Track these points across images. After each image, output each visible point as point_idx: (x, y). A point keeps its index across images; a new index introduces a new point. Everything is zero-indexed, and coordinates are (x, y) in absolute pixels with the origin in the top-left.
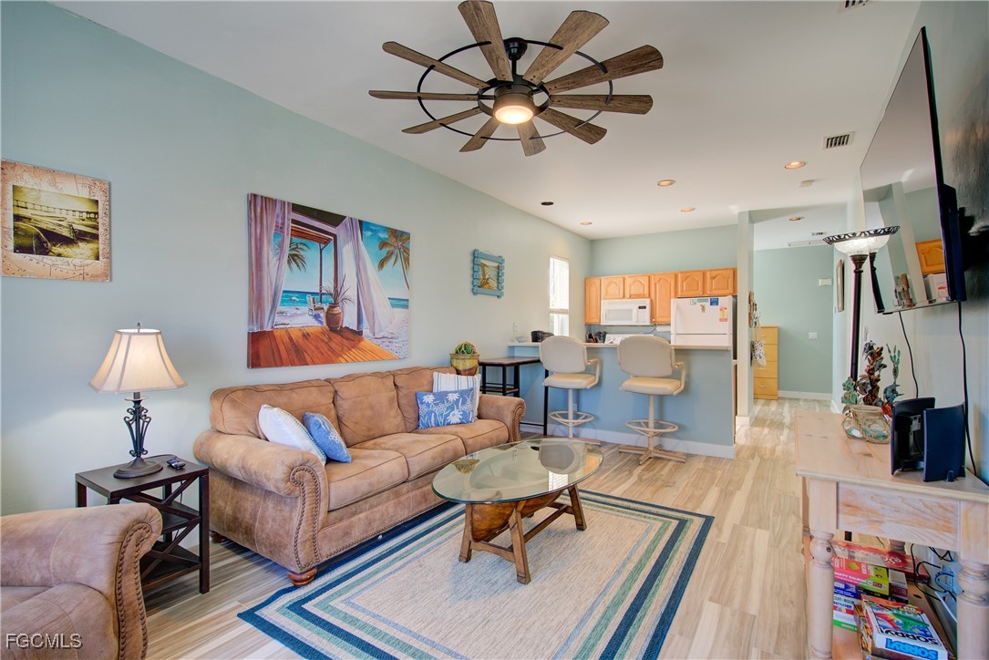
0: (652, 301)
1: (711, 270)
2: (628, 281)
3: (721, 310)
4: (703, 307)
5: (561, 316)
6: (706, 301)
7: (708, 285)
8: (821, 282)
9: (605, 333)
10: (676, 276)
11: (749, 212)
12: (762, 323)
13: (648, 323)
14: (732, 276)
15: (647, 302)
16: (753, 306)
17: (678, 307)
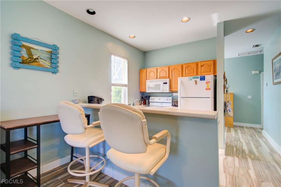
0: (170, 80)
1: (201, 62)
2: (159, 70)
3: (207, 83)
4: (196, 82)
5: (124, 87)
6: (198, 78)
7: (199, 70)
8: (253, 72)
9: (150, 96)
10: (182, 66)
11: (224, 22)
12: (230, 91)
13: (168, 91)
14: (213, 65)
15: (167, 80)
16: (225, 80)
17: (182, 82)
